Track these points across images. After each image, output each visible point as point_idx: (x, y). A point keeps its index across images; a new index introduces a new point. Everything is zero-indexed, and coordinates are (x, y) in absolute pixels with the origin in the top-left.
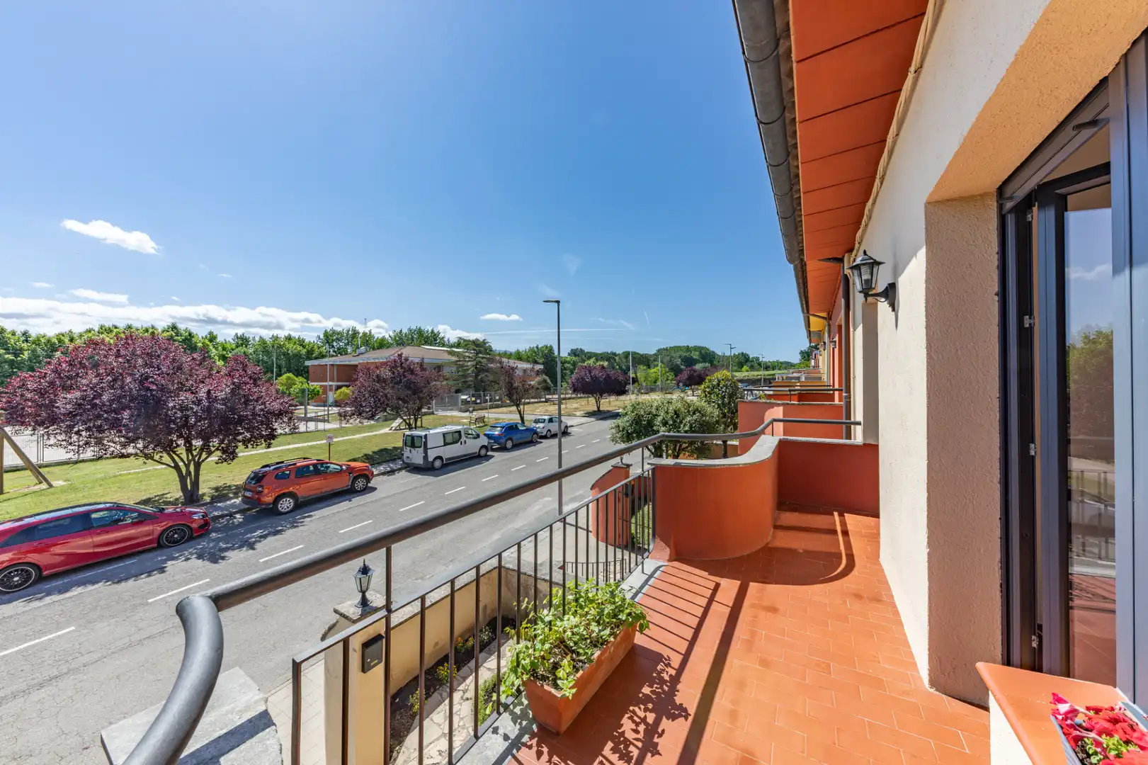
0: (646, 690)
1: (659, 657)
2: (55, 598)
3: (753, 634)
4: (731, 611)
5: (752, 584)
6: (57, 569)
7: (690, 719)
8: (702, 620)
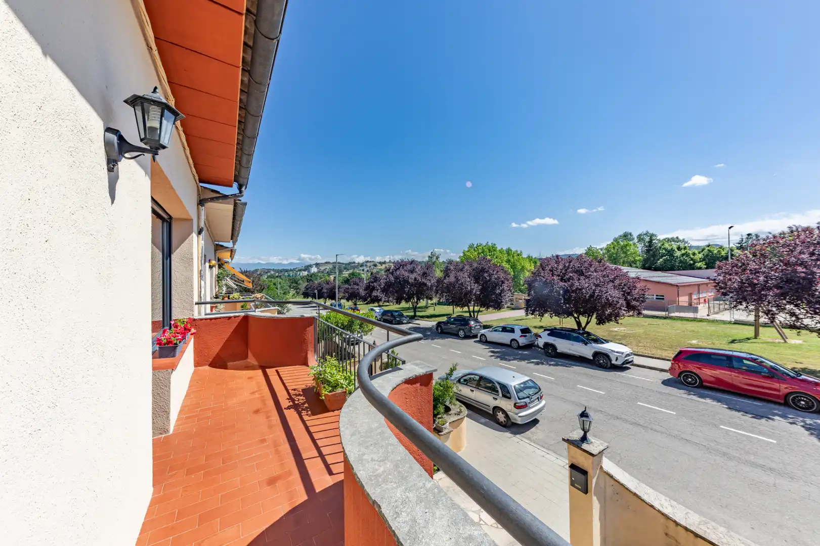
0: (306, 405)
1: (313, 414)
2: (695, 398)
3: (277, 452)
4: (301, 457)
5: (305, 498)
6: (712, 385)
7: (283, 409)
8: (314, 441)
